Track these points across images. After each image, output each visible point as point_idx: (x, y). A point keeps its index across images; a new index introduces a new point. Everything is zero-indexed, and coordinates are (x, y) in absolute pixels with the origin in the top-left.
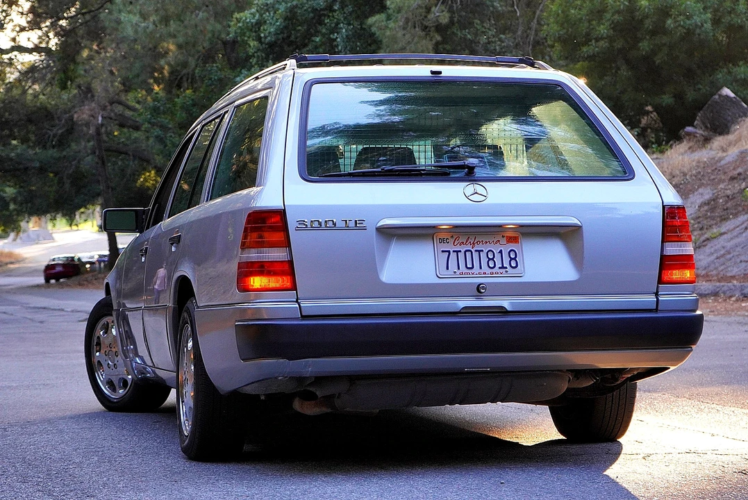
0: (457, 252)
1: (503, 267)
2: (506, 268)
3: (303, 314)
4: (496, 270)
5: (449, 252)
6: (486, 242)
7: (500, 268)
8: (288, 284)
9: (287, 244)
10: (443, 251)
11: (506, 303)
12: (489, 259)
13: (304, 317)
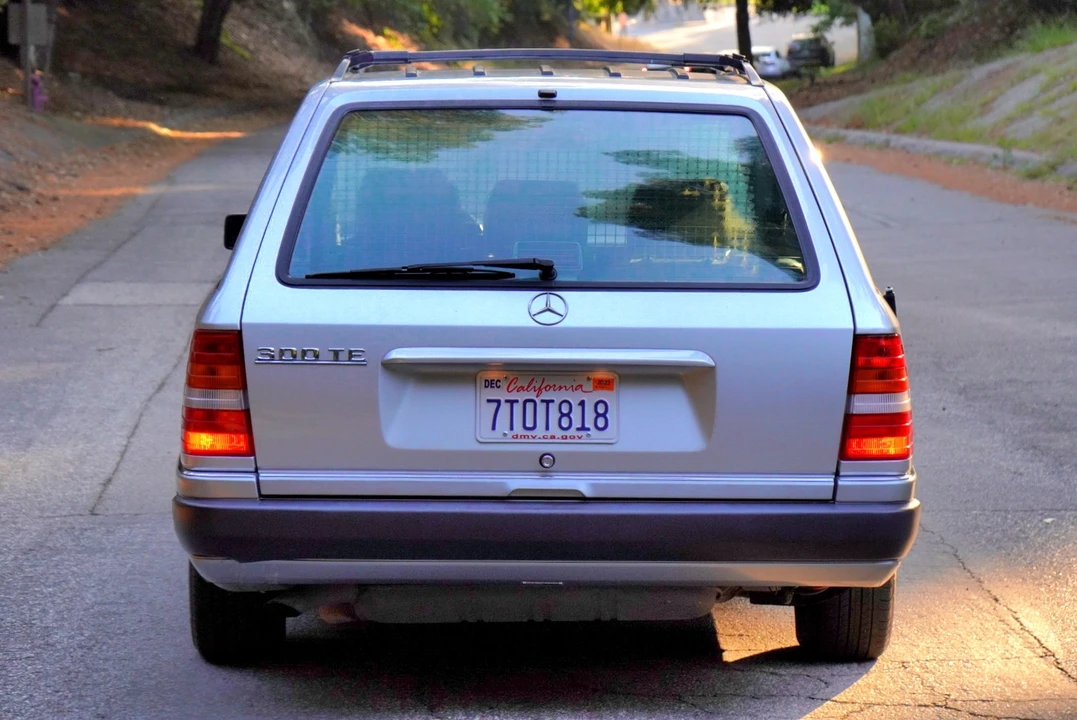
0: (512, 402)
1: (583, 428)
2: (588, 429)
3: (263, 492)
4: (572, 432)
5: (499, 402)
6: (560, 388)
7: (578, 429)
8: (242, 445)
9: (242, 384)
10: (489, 401)
11: (583, 485)
12: (563, 415)
13: (264, 498)
